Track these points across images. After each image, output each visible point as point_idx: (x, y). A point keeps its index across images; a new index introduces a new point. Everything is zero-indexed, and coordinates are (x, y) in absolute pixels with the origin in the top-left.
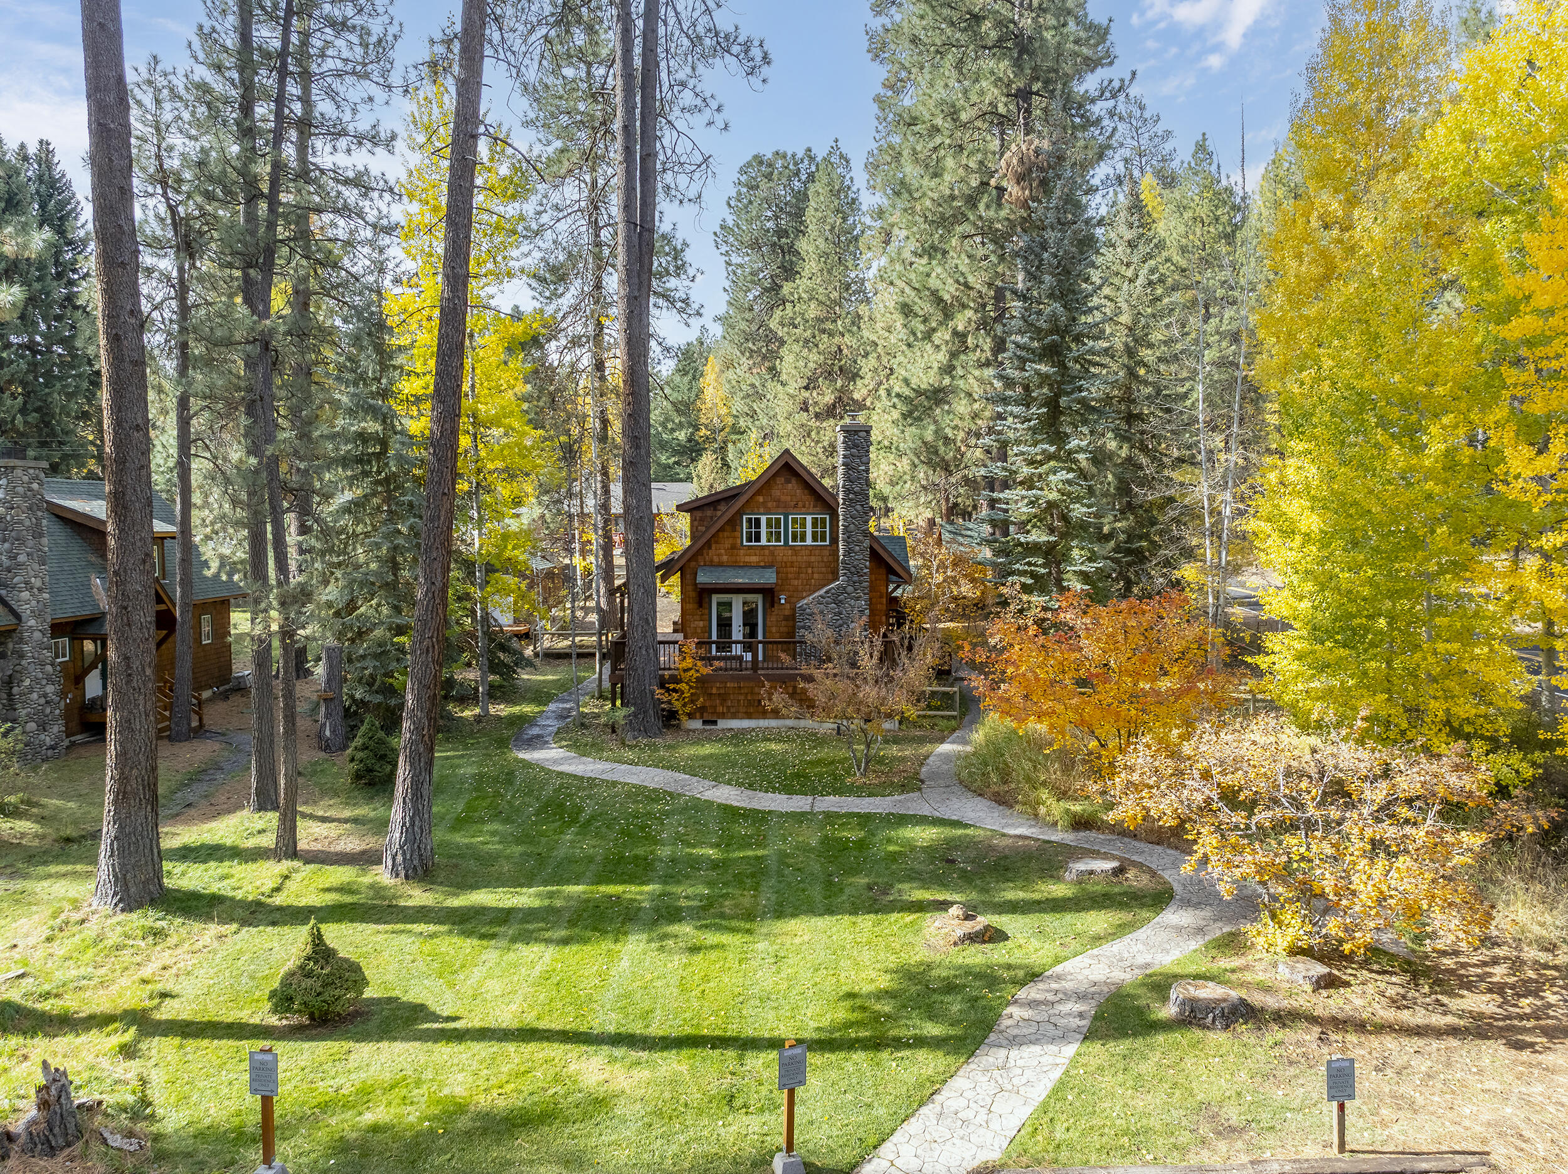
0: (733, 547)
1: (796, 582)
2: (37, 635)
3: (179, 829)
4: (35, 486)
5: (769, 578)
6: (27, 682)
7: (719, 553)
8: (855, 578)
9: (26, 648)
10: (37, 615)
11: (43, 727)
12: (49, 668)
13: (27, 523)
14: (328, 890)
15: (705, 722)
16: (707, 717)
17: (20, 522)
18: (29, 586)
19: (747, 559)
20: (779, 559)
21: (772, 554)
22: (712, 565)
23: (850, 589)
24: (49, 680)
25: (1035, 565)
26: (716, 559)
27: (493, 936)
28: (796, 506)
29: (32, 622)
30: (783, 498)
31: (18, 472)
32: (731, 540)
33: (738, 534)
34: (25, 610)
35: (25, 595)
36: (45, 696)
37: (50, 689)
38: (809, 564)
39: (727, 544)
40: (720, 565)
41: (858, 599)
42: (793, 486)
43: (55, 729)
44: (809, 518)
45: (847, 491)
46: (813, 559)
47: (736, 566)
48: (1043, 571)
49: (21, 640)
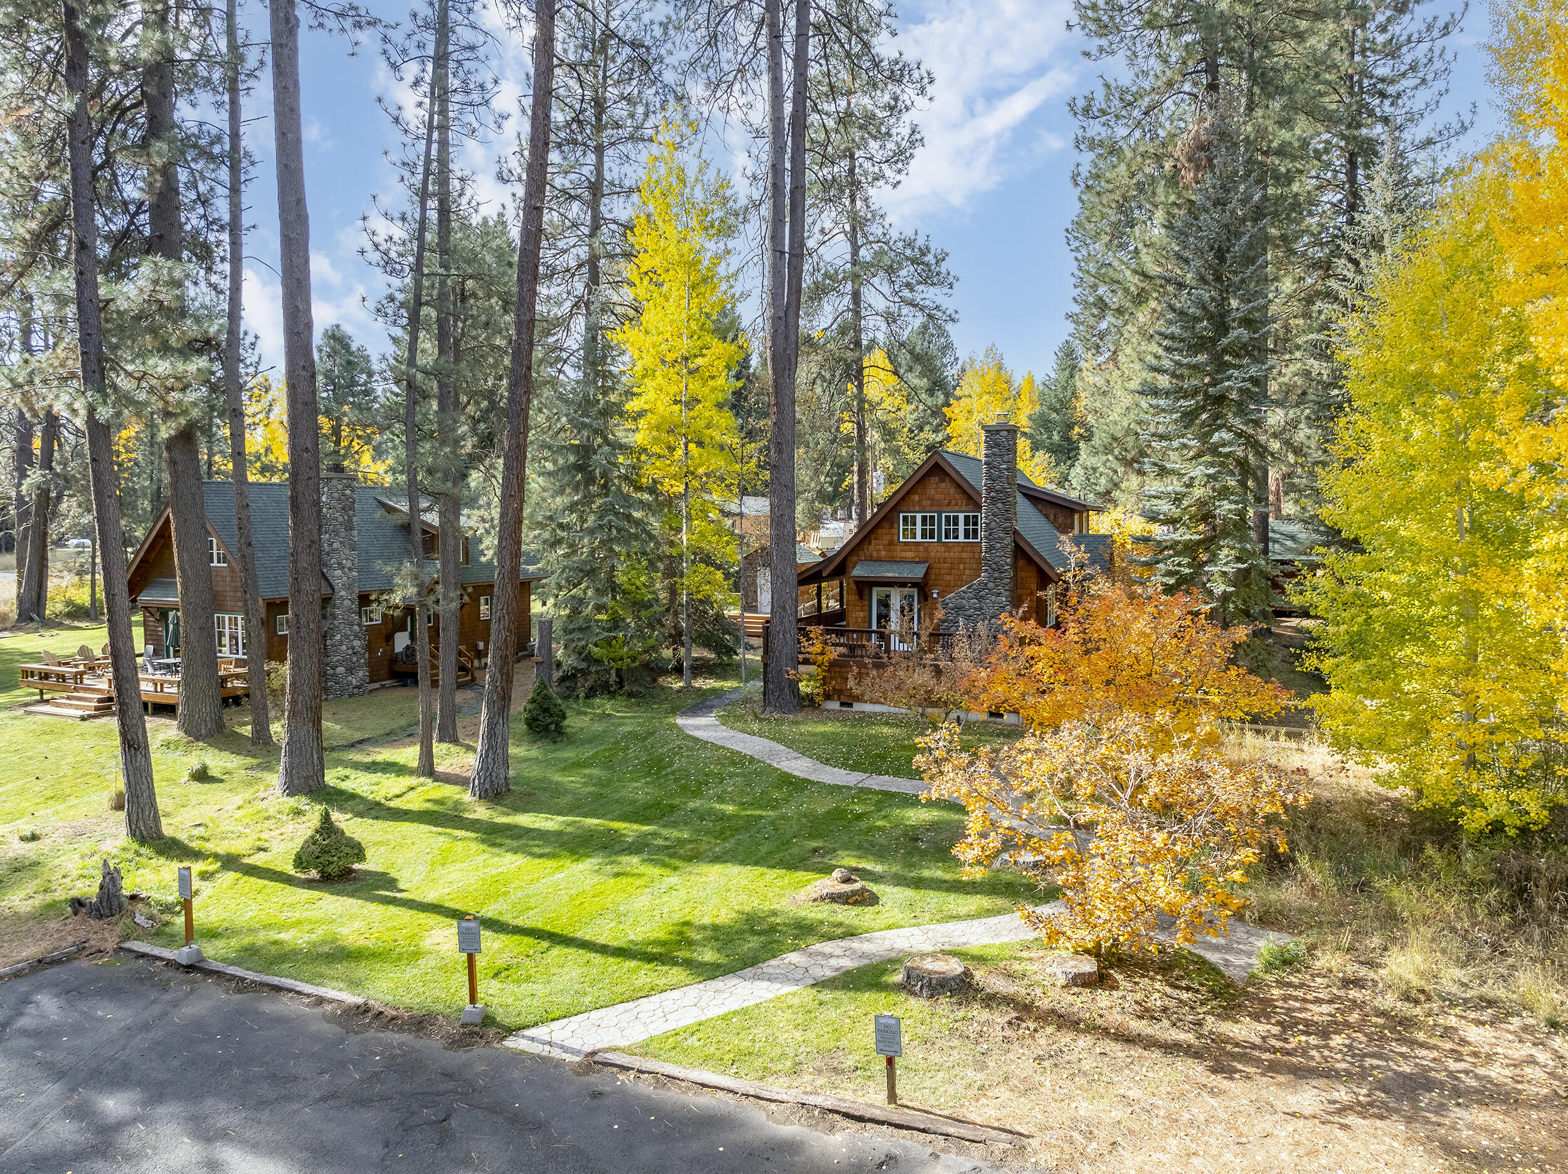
0: (891, 543)
1: (948, 578)
2: (347, 603)
3: (383, 751)
4: (348, 492)
5: (918, 572)
6: (338, 637)
7: (877, 547)
8: (996, 575)
9: (338, 612)
10: (348, 587)
11: (350, 671)
12: (356, 628)
13: (341, 519)
14: (429, 801)
15: (842, 704)
16: (844, 699)
17: (336, 519)
18: (341, 567)
19: (904, 554)
20: (933, 554)
21: (926, 550)
22: (871, 559)
23: (991, 585)
24: (356, 637)
25: (1179, 565)
26: (875, 554)
27: (500, 845)
28: (949, 504)
29: (343, 593)
30: (937, 497)
31: (334, 482)
32: (888, 537)
33: (895, 531)
34: (338, 583)
35: (338, 573)
36: (353, 648)
37: (356, 643)
38: (961, 561)
39: (886, 539)
40: (879, 560)
41: (999, 595)
42: (946, 486)
43: (361, 674)
44: (961, 516)
45: (989, 490)
46: (964, 555)
47: (893, 561)
48: (1187, 571)
49: (334, 606)
